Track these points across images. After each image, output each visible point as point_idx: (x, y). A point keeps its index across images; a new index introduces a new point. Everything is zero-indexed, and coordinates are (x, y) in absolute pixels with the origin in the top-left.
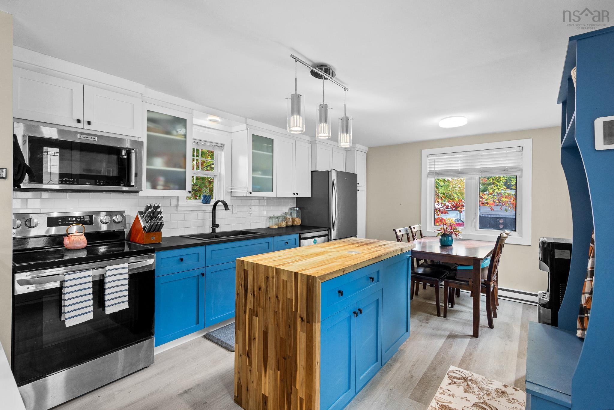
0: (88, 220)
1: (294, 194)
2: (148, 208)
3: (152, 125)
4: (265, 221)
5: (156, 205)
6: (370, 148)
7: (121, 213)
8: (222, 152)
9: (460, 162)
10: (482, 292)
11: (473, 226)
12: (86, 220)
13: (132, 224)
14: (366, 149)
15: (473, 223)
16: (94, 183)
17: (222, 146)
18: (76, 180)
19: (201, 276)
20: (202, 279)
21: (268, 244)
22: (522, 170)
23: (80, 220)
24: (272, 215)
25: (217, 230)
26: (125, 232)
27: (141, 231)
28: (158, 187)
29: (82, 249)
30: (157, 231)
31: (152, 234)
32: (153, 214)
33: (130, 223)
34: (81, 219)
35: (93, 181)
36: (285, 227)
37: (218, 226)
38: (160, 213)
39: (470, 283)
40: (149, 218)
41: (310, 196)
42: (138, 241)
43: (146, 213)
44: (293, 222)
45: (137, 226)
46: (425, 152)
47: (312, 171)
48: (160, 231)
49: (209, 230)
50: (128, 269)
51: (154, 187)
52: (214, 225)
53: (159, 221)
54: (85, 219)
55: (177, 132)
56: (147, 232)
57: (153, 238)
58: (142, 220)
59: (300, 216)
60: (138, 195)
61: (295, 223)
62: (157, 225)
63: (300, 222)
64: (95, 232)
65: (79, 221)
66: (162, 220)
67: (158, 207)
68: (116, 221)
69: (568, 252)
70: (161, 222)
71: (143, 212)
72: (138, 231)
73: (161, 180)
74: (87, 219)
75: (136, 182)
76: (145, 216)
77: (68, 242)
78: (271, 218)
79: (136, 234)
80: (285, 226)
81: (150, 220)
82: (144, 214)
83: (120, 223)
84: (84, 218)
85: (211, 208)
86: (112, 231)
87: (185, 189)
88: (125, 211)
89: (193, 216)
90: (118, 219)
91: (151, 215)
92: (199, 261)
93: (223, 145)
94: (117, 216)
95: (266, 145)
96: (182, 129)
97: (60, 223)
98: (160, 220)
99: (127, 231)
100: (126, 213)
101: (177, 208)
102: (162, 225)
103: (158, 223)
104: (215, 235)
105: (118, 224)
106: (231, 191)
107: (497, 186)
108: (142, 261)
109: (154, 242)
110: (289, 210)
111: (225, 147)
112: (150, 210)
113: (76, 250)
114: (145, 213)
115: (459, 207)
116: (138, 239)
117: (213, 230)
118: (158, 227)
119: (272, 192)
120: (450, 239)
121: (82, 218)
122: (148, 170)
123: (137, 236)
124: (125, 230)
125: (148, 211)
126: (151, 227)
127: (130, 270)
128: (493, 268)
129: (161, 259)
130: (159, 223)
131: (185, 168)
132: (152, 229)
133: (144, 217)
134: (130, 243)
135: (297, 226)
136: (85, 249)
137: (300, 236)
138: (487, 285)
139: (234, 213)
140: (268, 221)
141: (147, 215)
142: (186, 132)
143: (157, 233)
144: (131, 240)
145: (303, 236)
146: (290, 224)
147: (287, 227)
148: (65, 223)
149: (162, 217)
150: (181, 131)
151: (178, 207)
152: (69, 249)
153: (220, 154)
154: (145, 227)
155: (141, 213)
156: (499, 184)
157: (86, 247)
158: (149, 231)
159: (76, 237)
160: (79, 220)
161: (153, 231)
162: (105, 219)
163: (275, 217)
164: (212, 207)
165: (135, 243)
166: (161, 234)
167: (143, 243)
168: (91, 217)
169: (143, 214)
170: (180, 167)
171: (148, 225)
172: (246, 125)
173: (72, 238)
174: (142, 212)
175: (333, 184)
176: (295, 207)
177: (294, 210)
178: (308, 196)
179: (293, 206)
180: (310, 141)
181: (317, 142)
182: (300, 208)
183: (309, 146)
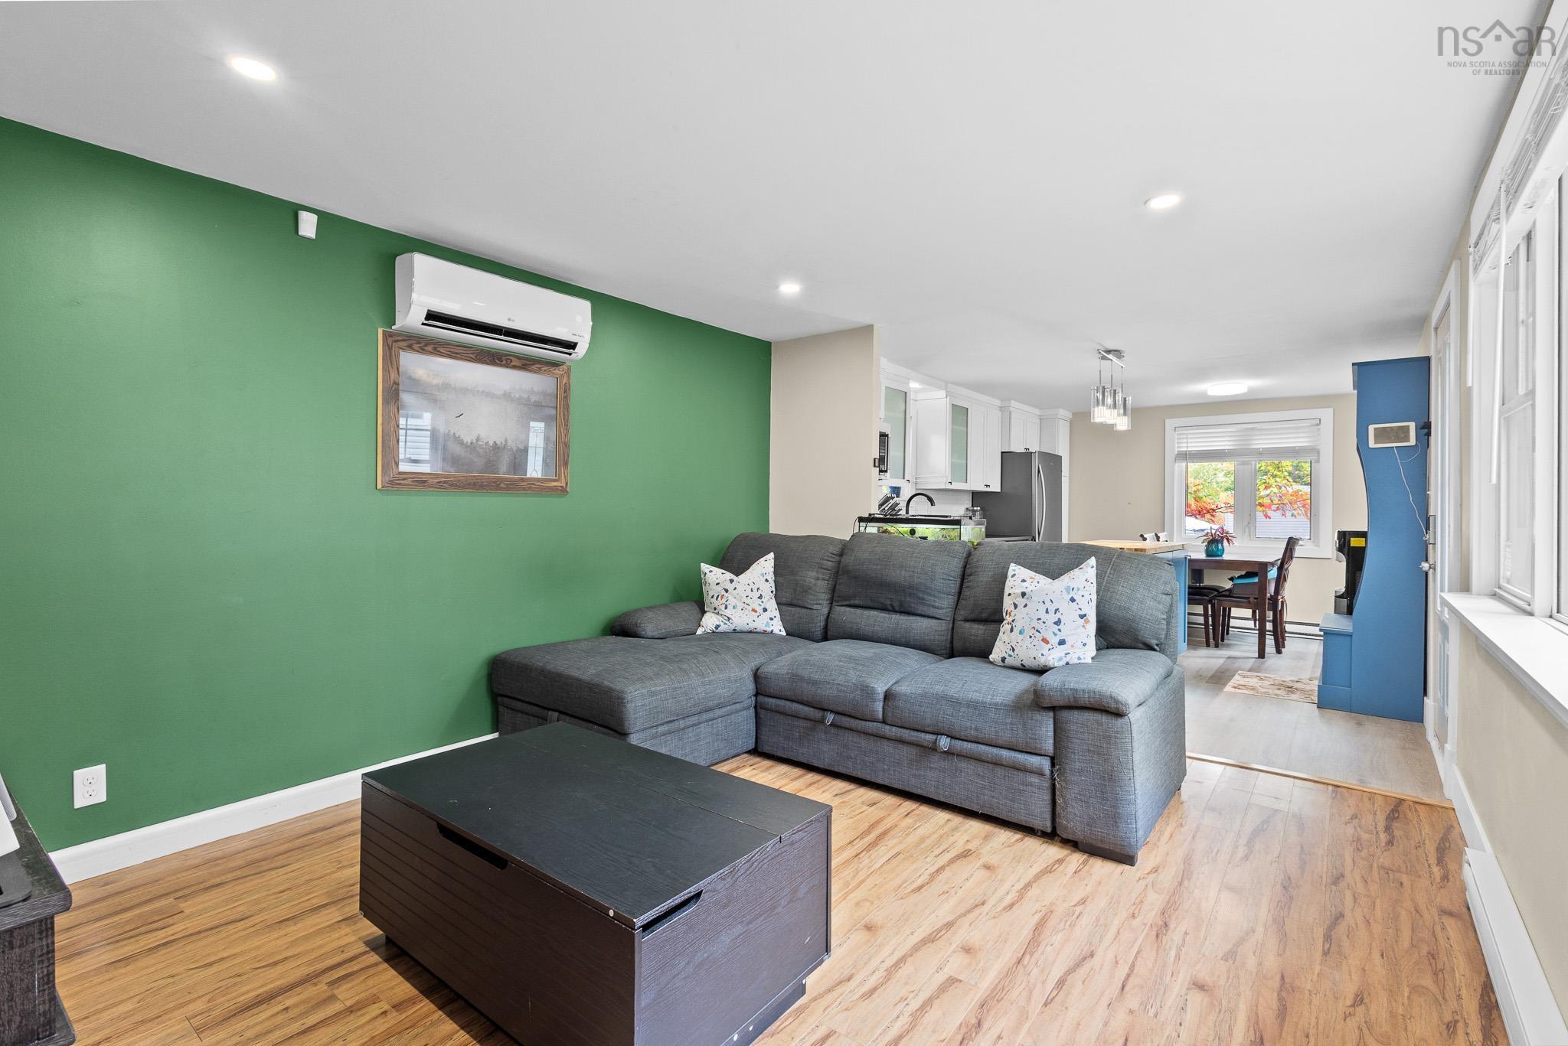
1: (987, 486)
6: (1075, 414)
9: (1227, 439)
10: (1268, 610)
11: (1247, 534)
14: (1069, 415)
15: (1247, 530)
22: (1318, 453)
39: (1252, 600)
41: (1000, 491)
46: (1170, 423)
47: (1002, 453)
69: (1364, 539)
95: (961, 417)
107: (1274, 476)
115: (1208, 512)
119: (966, 482)
120: (1220, 547)
128: (1281, 579)
138: (1274, 600)
156: (1278, 473)
172: (948, 393)
175: (1039, 472)
176: (972, 506)
177: (973, 511)
178: (998, 489)
179: (969, 506)
180: (1001, 407)
181: (1011, 409)
182: (982, 509)
183: (999, 414)
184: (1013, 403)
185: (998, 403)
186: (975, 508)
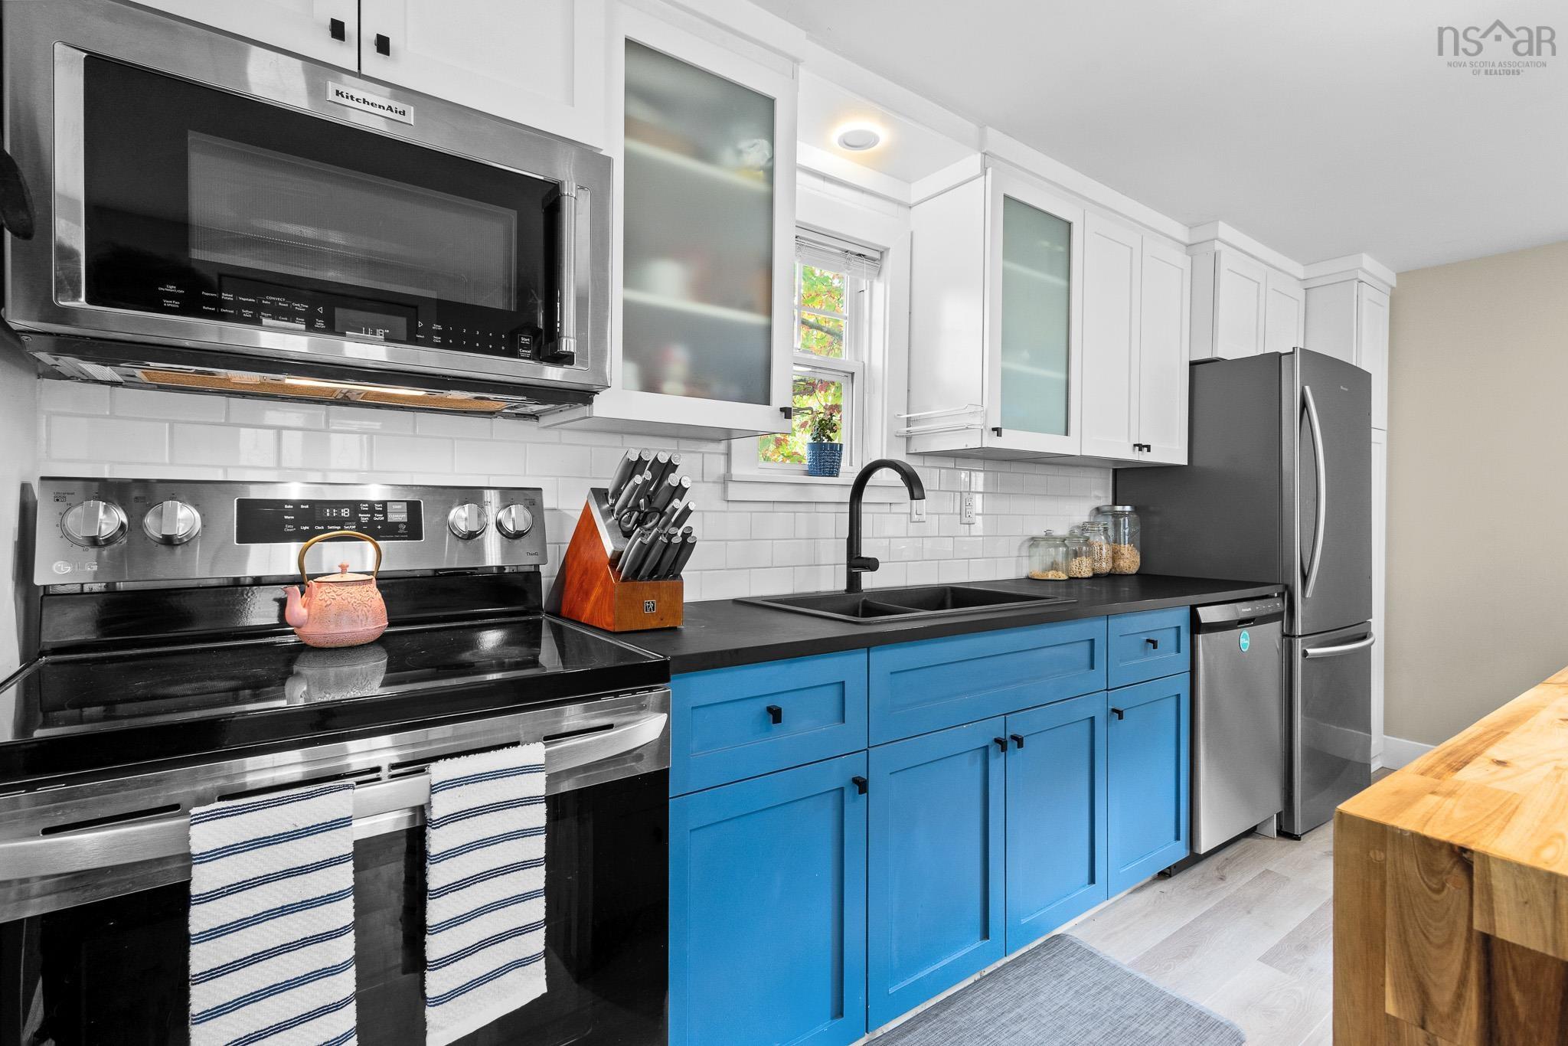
0: (400, 520)
1: (1140, 447)
2: (633, 467)
3: (644, 113)
4: (1017, 554)
5: (663, 459)
7: (530, 497)
8: (875, 283)
12: (393, 518)
13: (568, 545)
14: (1389, 278)
16: (403, 334)
17: (877, 255)
18: (321, 310)
19: (850, 792)
20: (855, 806)
21: (1087, 645)
23: (371, 519)
24: (1039, 532)
25: (869, 581)
26: (543, 580)
27: (603, 575)
28: (668, 386)
29: (362, 645)
30: (666, 577)
31: (646, 586)
32: (650, 500)
33: (560, 536)
34: (373, 516)
35: (401, 322)
36: (1088, 578)
37: (872, 565)
38: (679, 491)
40: (636, 513)
41: (1185, 463)
42: (592, 614)
43: (620, 495)
44: (1114, 560)
45: (586, 554)
47: (1193, 364)
48: (677, 576)
49: (834, 581)
50: (543, 776)
51: (651, 384)
52: (858, 563)
53: (672, 531)
54: (389, 516)
55: (740, 153)
56: (625, 579)
57: (649, 606)
58: (608, 527)
59: (1137, 537)
60: (591, 411)
61: (1122, 563)
62: (669, 545)
63: (1138, 560)
64: (430, 573)
65: (365, 524)
66: (686, 525)
67: (670, 467)
68: (510, 527)
70: (685, 536)
71: (610, 492)
72: (589, 573)
73: (678, 360)
74: (398, 515)
75: (581, 341)
76: (617, 508)
77: (305, 611)
78: (1034, 541)
79: (581, 586)
80: (1091, 575)
81: (640, 522)
82: (612, 497)
83: (524, 540)
84: (384, 512)
85: (846, 495)
86: (495, 570)
87: (767, 401)
88: (541, 489)
89: (780, 522)
90: (513, 520)
91: (638, 506)
92: (844, 722)
93: (882, 253)
94: (513, 508)
95: (1046, 244)
96: (756, 141)
97: (289, 528)
98: (678, 523)
99: (548, 574)
100: (548, 502)
101: (725, 490)
102: (686, 547)
103: (670, 537)
104: (861, 601)
105: (517, 542)
106: (909, 429)
108: (610, 727)
109: (654, 624)
110: (1090, 516)
111: (889, 263)
112: (638, 479)
113: (337, 649)
114: (617, 493)
116: (589, 607)
117: (853, 581)
118: (671, 554)
119: (1065, 433)
121: (379, 512)
122: (629, 308)
123: (587, 594)
124: (543, 569)
125: (631, 484)
126: (645, 551)
127: (553, 778)
129: (693, 708)
130: (677, 540)
131: (769, 312)
132: (645, 567)
133: (613, 511)
134: (560, 626)
135: (1127, 575)
136: (380, 649)
137: (1194, 617)
139: (916, 517)
140: (1025, 552)
141: (625, 506)
142: (773, 157)
143: (664, 583)
144: (564, 610)
145: (1207, 615)
146: (1105, 567)
147: (1096, 577)
148: (312, 528)
149: (687, 512)
150: (754, 152)
151: (730, 485)
152: (311, 643)
153: (867, 293)
154: (617, 556)
155: (600, 494)
157: (385, 635)
158: (634, 574)
159: (335, 588)
160: (364, 518)
161: (650, 576)
162: (466, 519)
163: (1055, 538)
164: (849, 490)
165: (579, 623)
166: (679, 590)
167: (609, 628)
168: (413, 508)
169: (611, 501)
170: (748, 307)
171: (630, 547)
172: (979, 155)
173: (321, 594)
174: (605, 492)
175: (1304, 405)
176: (1115, 503)
177: (1116, 516)
178: (1178, 456)
179: (1105, 499)
180: (1188, 246)
181: (1218, 246)
182: (1137, 510)
183: (1181, 259)
184: (1225, 231)
185: (1180, 232)
186: (1119, 508)
